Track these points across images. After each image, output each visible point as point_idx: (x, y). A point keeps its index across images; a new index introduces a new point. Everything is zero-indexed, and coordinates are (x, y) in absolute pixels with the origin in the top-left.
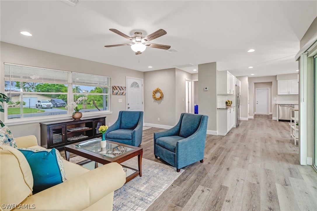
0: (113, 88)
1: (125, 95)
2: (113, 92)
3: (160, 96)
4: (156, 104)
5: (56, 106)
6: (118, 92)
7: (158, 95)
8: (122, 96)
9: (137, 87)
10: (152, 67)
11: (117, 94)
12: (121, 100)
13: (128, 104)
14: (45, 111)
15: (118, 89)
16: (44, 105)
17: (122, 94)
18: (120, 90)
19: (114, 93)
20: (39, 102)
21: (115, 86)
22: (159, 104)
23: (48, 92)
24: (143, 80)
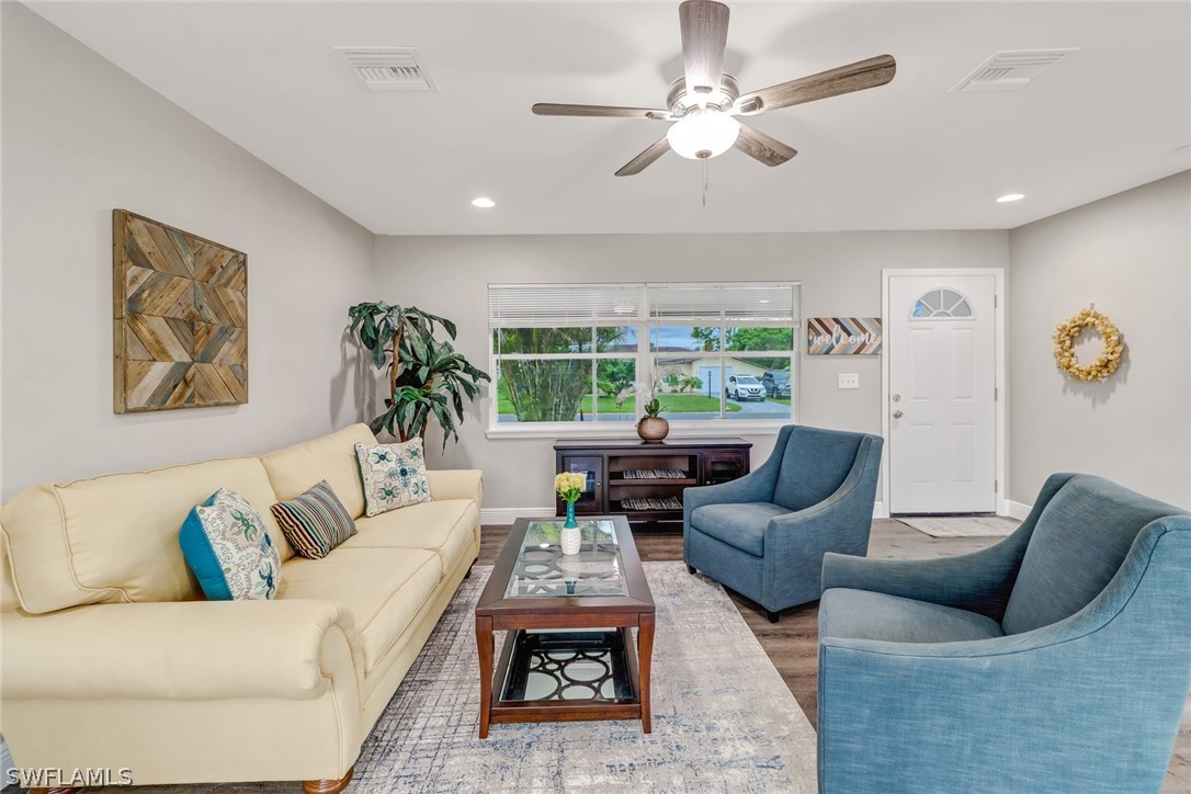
0: (810, 325)
1: (875, 353)
2: (810, 343)
3: (1104, 357)
4: (1079, 401)
5: (775, 396)
6: (837, 342)
7: (1091, 352)
8: (857, 360)
9: (956, 313)
10: (1021, 196)
11: (827, 353)
12: (856, 377)
13: (897, 398)
14: (740, 409)
15: (836, 329)
16: (744, 389)
17: (857, 352)
18: (844, 335)
19: (812, 349)
20: (733, 379)
21: (818, 320)
22: (1098, 405)
23: (765, 349)
24: (1000, 273)
